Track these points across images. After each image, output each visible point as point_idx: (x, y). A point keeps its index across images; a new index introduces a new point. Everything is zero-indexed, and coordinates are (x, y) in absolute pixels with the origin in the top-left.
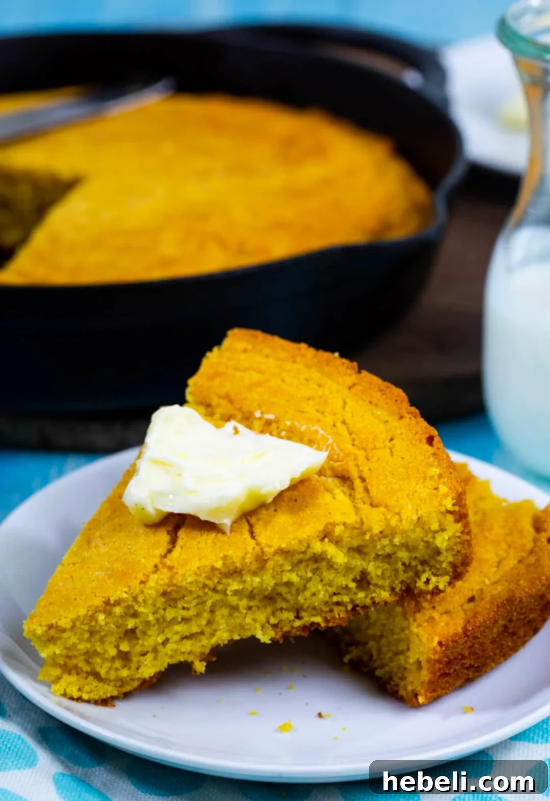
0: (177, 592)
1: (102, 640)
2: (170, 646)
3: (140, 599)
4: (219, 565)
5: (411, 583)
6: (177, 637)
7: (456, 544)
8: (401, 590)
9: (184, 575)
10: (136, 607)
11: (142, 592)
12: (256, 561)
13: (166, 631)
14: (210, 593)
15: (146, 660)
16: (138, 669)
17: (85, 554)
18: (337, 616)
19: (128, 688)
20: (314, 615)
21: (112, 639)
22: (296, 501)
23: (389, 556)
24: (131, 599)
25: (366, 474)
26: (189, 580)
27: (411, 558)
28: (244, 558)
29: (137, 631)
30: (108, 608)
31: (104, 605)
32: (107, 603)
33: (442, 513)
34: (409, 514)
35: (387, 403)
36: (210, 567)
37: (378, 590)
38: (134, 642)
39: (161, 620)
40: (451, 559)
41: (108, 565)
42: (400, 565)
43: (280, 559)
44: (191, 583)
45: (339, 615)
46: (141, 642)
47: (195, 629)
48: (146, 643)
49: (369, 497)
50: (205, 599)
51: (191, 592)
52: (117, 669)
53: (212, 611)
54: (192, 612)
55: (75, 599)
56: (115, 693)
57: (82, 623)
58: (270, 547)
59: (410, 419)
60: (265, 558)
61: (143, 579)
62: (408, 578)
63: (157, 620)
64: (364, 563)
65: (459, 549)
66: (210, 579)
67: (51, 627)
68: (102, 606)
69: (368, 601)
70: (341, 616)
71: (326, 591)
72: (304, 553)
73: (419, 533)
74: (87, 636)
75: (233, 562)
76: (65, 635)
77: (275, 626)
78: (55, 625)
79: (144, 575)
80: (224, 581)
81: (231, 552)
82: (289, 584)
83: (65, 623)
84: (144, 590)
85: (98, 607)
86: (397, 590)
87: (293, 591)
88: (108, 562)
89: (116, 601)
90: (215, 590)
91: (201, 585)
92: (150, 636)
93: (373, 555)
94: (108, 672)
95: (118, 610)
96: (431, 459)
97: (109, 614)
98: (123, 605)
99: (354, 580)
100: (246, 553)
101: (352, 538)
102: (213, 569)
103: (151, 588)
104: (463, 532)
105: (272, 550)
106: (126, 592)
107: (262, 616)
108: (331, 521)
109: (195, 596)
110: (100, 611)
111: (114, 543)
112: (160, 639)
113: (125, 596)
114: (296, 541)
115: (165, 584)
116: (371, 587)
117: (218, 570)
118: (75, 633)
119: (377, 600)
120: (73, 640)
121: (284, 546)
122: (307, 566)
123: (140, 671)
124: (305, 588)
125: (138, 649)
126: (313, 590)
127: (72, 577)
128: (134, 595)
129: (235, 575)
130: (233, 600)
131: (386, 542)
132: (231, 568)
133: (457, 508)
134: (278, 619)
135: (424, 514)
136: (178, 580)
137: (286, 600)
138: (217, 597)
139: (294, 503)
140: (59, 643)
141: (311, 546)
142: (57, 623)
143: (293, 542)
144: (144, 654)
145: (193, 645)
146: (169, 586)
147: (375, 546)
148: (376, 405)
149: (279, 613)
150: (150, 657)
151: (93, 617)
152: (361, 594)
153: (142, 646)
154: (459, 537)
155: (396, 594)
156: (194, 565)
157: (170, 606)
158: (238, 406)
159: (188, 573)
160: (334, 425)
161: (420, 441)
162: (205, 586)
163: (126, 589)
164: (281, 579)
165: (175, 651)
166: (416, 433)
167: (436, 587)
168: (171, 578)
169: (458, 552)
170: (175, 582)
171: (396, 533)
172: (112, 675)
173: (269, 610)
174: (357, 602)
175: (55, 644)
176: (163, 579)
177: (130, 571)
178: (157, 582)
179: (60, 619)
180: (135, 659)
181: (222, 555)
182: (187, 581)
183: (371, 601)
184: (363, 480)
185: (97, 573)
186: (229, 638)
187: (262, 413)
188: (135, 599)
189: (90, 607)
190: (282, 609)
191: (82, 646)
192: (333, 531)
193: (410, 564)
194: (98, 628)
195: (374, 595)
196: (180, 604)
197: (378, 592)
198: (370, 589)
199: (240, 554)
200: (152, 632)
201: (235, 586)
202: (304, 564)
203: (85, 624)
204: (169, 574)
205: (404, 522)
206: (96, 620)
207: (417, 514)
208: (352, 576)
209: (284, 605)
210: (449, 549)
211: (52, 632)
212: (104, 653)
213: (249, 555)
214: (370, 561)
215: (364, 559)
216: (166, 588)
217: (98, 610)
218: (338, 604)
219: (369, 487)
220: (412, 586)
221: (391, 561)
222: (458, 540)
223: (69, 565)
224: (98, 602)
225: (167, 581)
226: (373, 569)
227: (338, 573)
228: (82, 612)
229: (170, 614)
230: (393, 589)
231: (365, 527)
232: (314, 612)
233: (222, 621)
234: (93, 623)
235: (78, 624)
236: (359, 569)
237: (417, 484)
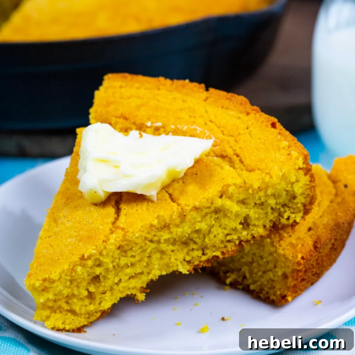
0: (127, 245)
1: (78, 287)
2: (122, 285)
3: (104, 253)
4: (155, 222)
5: (276, 221)
6: (127, 278)
7: (306, 190)
8: (270, 226)
9: (133, 232)
10: (102, 259)
11: (105, 248)
12: (179, 217)
13: (120, 274)
14: (149, 243)
15: (106, 296)
16: (100, 304)
17: (56, 229)
18: (230, 250)
19: (93, 318)
20: (214, 251)
21: (85, 284)
22: (197, 174)
23: (262, 204)
24: (98, 253)
25: (238, 151)
26: (137, 235)
27: (276, 203)
28: (171, 216)
29: (101, 277)
30: (83, 262)
31: (80, 261)
32: (82, 258)
33: (296, 169)
34: (276, 173)
35: (235, 106)
36: (149, 225)
37: (255, 229)
38: (98, 285)
39: (116, 267)
40: (303, 201)
41: (76, 234)
42: (269, 210)
43: (194, 214)
44: (137, 238)
45: (231, 249)
46: (103, 284)
47: (139, 270)
48: (107, 284)
49: (244, 166)
50: (145, 248)
51: (136, 244)
52: (86, 306)
53: (149, 257)
54: (137, 259)
55: (58, 259)
57: (66, 275)
58: (188, 206)
59: (255, 114)
60: (185, 214)
61: (105, 239)
62: (274, 218)
63: (114, 267)
64: (247, 210)
65: (309, 193)
66: (149, 233)
67: (45, 280)
68: (78, 261)
69: (249, 237)
70: (233, 249)
71: (223, 233)
72: (209, 208)
73: (283, 185)
74: (68, 283)
75: (164, 220)
76: (55, 285)
77: (189, 262)
78: (48, 278)
79: (104, 236)
80: (158, 233)
81: (162, 213)
82: (198, 231)
83: (55, 276)
84: (106, 246)
85: (76, 262)
86: (268, 226)
87: (201, 236)
88: (75, 232)
89: (88, 256)
90: (151, 241)
91: (144, 239)
92: (108, 279)
93: (253, 204)
94: (80, 309)
95: (90, 263)
96: (279, 137)
97: (84, 266)
98: (93, 258)
99: (241, 223)
100: (173, 212)
101: (239, 194)
102: (152, 226)
103: (112, 244)
104: (310, 181)
105: (189, 208)
106: (94, 249)
107: (181, 256)
108: (226, 183)
109: (139, 246)
110: (77, 265)
111: (75, 219)
112: (116, 280)
113: (94, 252)
114: (205, 200)
115: (120, 240)
116: (251, 227)
117: (155, 226)
118: (61, 283)
119: (256, 235)
120: (61, 287)
121: (197, 204)
122: (211, 217)
123: (102, 304)
124: (210, 232)
125: (101, 289)
126: (215, 233)
127: (51, 245)
128: (100, 251)
129: (166, 228)
130: (164, 247)
131: (262, 194)
132: (163, 224)
133: (305, 166)
134: (191, 256)
135: (286, 172)
136: (129, 236)
137: (195, 243)
138: (153, 245)
139: (196, 176)
140: (51, 290)
141: (214, 202)
142: (49, 277)
143: (203, 201)
144: (104, 293)
145: (136, 282)
146: (123, 241)
147: (254, 198)
148: (227, 108)
149: (191, 253)
150: (108, 294)
151: (73, 270)
152: (245, 233)
153: (105, 286)
154: (308, 185)
155: (266, 230)
156: (139, 225)
157: (122, 256)
158: (133, 121)
159: (135, 231)
160: (206, 124)
161: (267, 126)
162: (146, 238)
163: (94, 247)
164: (195, 228)
165: (124, 287)
166: (263, 122)
167: (295, 221)
168: (124, 236)
169: (308, 195)
170: (127, 238)
171: (268, 187)
172: (83, 311)
173: (185, 251)
174: (242, 238)
175: (48, 292)
176: (119, 237)
177: (94, 235)
178: (116, 240)
179: (51, 274)
180: (98, 297)
181: (156, 216)
182: (135, 236)
183: (251, 237)
184: (238, 156)
185: (69, 240)
186: (160, 274)
187: (152, 123)
188: (101, 254)
189: (70, 263)
190: (193, 249)
191: (66, 292)
192: (227, 190)
193: (276, 207)
194: (76, 276)
195: (253, 232)
196: (130, 254)
197: (255, 230)
198: (250, 228)
199: (169, 213)
200: (111, 276)
201: (165, 235)
202: (209, 216)
203: (67, 276)
204: (123, 233)
205: (274, 178)
206: (76, 272)
207: (281, 171)
208: (239, 221)
209: (195, 247)
210: (303, 194)
211: (47, 284)
212: (79, 295)
213: (175, 213)
214: (251, 208)
215: (247, 208)
216: (121, 243)
217: (76, 264)
218: (229, 241)
219: (243, 159)
220: (277, 223)
221: (264, 207)
222: (308, 187)
223: (46, 238)
224: (76, 258)
225: (121, 238)
226: (253, 213)
227: (230, 219)
228: (66, 267)
229: (123, 261)
230: (265, 227)
231: (248, 185)
232: (214, 249)
233: (156, 262)
234: (74, 274)
235: (63, 276)
236: (244, 215)
237: (275, 153)
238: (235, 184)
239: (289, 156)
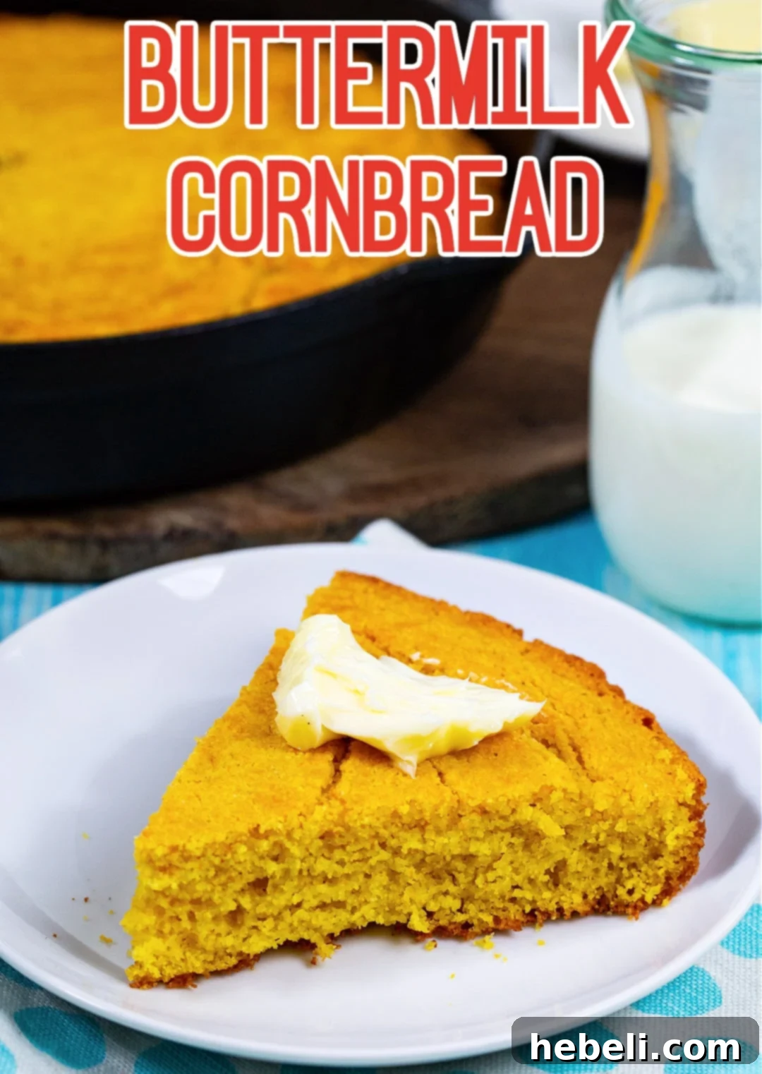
0: (341, 836)
1: (224, 886)
2: (300, 913)
3: (297, 835)
4: (404, 810)
5: (609, 891)
6: (315, 902)
7: (683, 848)
8: (594, 899)
9: (359, 814)
10: (288, 844)
11: (301, 826)
12: (448, 815)
13: (305, 890)
14: (377, 848)
15: (264, 927)
16: (245, 940)
17: (209, 773)
18: (512, 917)
19: (222, 966)
20: (481, 911)
21: (238, 885)
22: (496, 755)
23: (595, 849)
24: (285, 833)
25: (578, 742)
26: (366, 821)
27: (621, 858)
28: (436, 808)
29: (270, 883)
30: (253, 840)
31: (248, 835)
32: (255, 832)
33: (678, 802)
34: (643, 794)
35: (578, 676)
36: (393, 810)
37: (568, 893)
38: (258, 898)
39: (305, 873)
40: (672, 866)
41: (251, 789)
42: (605, 864)
43: (476, 818)
44: (363, 826)
45: (515, 917)
46: (269, 898)
47: (341, 896)
48: (275, 902)
49: (584, 768)
50: (368, 855)
51: (357, 840)
52: (219, 935)
53: (368, 876)
54: (347, 870)
55: (209, 821)
56: (200, 971)
57: (214, 855)
58: (473, 799)
59: (614, 697)
60: (460, 812)
61: (304, 811)
62: (607, 884)
63: (301, 872)
64: (568, 851)
65: (686, 855)
66: (385, 827)
67: (174, 849)
68: (245, 835)
69: (552, 907)
70: (517, 918)
71: (512, 879)
72: (504, 818)
73: (648, 822)
74: (212, 873)
75: (421, 812)
76: (189, 865)
77: (430, 915)
78: (181, 848)
79: (305, 805)
80: (403, 834)
81: (420, 797)
82: (468, 858)
83: (194, 847)
84: (304, 823)
85: (241, 835)
86: (591, 897)
87: (471, 871)
88: (249, 786)
89: (266, 832)
90: (383, 845)
91: (373, 833)
92: (282, 891)
93: (581, 842)
94: (207, 937)
95: (264, 846)
96: (655, 742)
97: (251, 848)
98: (272, 839)
99: (548, 872)
100: (443, 802)
101: (565, 812)
102: (396, 815)
103: (316, 822)
104: (696, 834)
105: (473, 803)
106: (280, 822)
107: (423, 896)
108: (549, 784)
109: (360, 847)
110: (241, 842)
111: (253, 765)
112: (295, 900)
113: (280, 826)
114: (506, 800)
115: (332, 821)
116: (561, 887)
117: (400, 817)
118: (200, 868)
119: (566, 906)
120: (195, 875)
121: (490, 801)
122: (502, 839)
123: (251, 940)
124: (490, 868)
125: (261, 909)
126: (500, 872)
127: (198, 796)
128: (290, 829)
129: (417, 830)
130: (402, 865)
131: (605, 826)
132: (417, 818)
133: (693, 803)
134: (439, 905)
135: (661, 799)
136: (351, 819)
137: (454, 880)
138: (385, 855)
139: (494, 757)
140: (178, 874)
141: (519, 810)
142: (184, 846)
143: (501, 799)
144: (263, 919)
145: (326, 919)
146: (336, 825)
147: (588, 831)
148: (563, 676)
149: (441, 897)
150: (269, 923)
151: (229, 847)
152: (547, 895)
153: (271, 904)
154: (689, 838)
155: (586, 903)
156: (373, 804)
157: (323, 855)
158: (385, 644)
159: (366, 811)
160: (523, 683)
161: (635, 721)
162: (377, 836)
163: (281, 819)
164: (468, 849)
165: (302, 921)
166: (628, 713)
167: (642, 900)
168: (342, 815)
169: (684, 859)
170: (347, 819)
171: (620, 817)
172: (209, 946)
173: (434, 890)
174: (539, 904)
175: (171, 874)
176: (331, 814)
177: (285, 798)
178: (325, 817)
179: (189, 841)
180: (250, 922)
181: (408, 798)
182: (362, 822)
183: (556, 907)
184: (575, 749)
185: (235, 796)
186: (372, 920)
187: (422, 656)
188: (289, 835)
189: (231, 832)
190: (446, 893)
191: (201, 888)
192: (548, 798)
193: (618, 865)
194: (232, 863)
195: (563, 898)
196: (338, 854)
197: (568, 895)
198: (559, 889)
199: (435, 801)
200: (288, 887)
201: (412, 842)
202: (500, 834)
203: (216, 856)
204: (341, 808)
205: (638, 803)
206: (234, 853)
207: (653, 795)
208: (546, 866)
209: (452, 889)
210: (675, 853)
211: (175, 858)
212: (219, 905)
213: (446, 805)
214: (574, 849)
215: (568, 846)
216: (332, 826)
217: (239, 839)
218: (513, 900)
219: (585, 757)
220: (609, 895)
221: (596, 856)
222: (689, 842)
223: (189, 782)
224: (243, 828)
225: (336, 817)
226: (576, 860)
227: (533, 857)
228: (221, 837)
229: (322, 866)
230: (585, 896)
231: (585, 802)
232: (483, 907)
233: (377, 892)
234: (229, 856)
235: (209, 853)
236: (559, 857)
237: (646, 764)
238: (565, 790)
239: (670, 777)
